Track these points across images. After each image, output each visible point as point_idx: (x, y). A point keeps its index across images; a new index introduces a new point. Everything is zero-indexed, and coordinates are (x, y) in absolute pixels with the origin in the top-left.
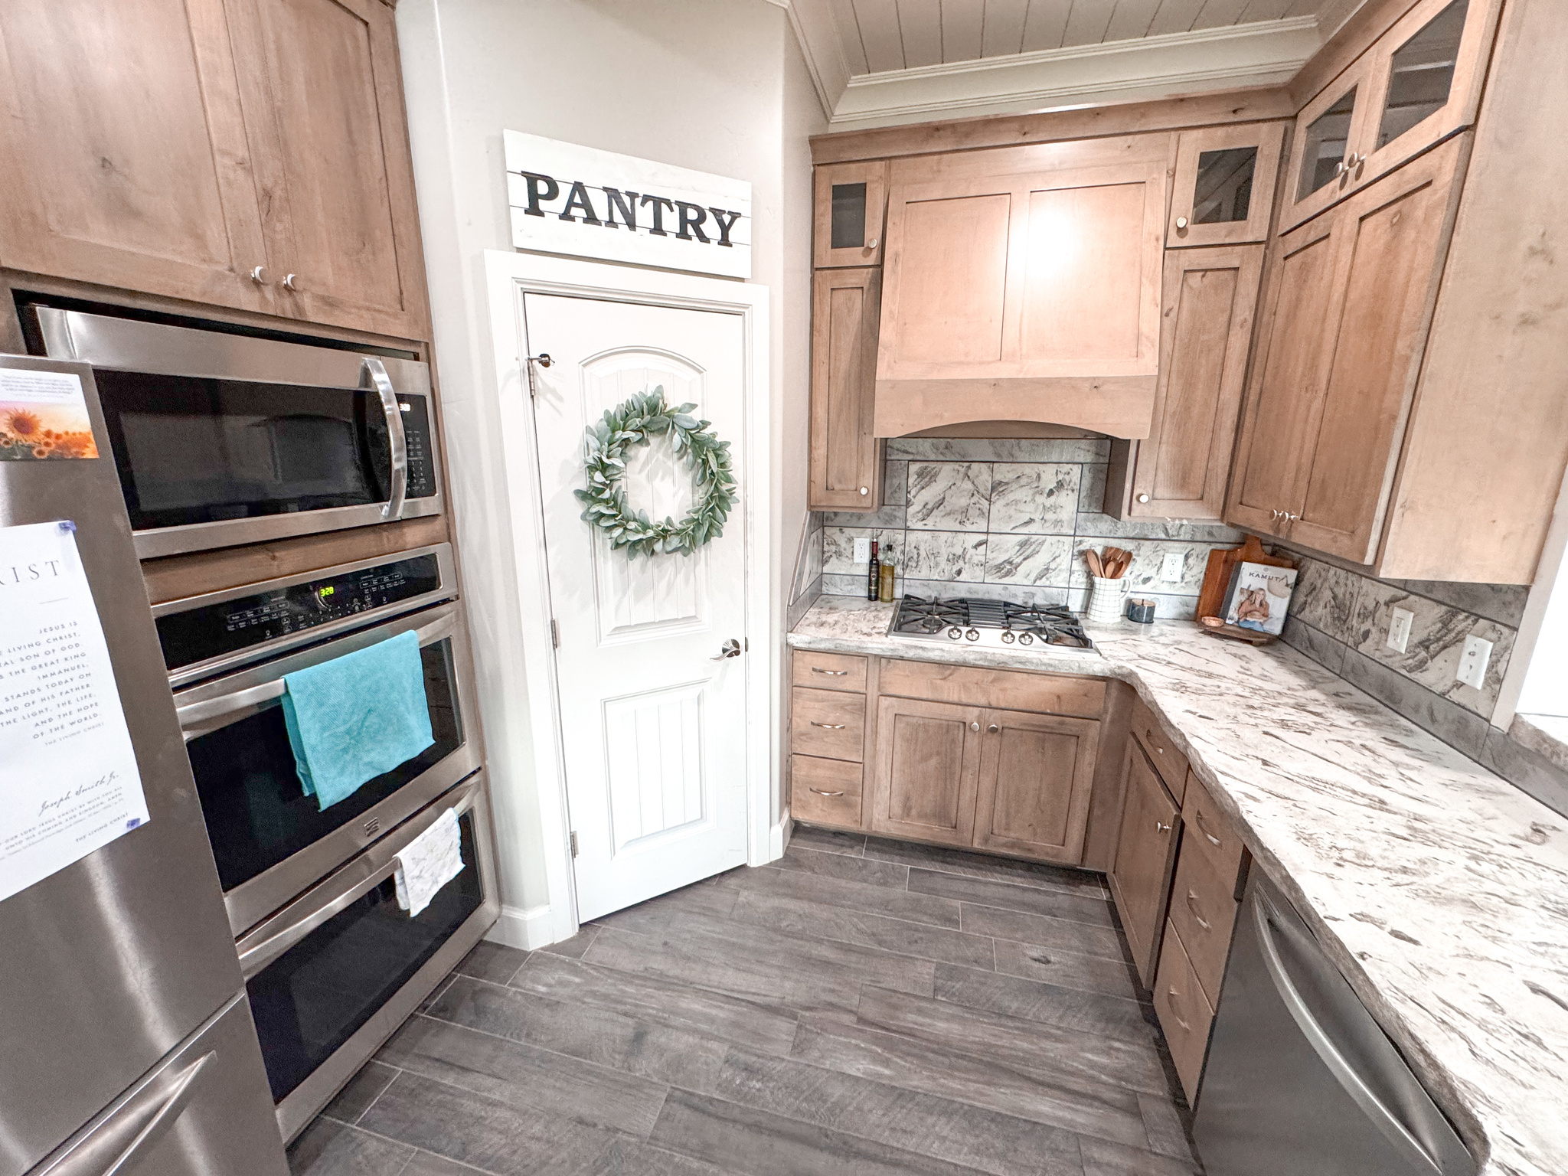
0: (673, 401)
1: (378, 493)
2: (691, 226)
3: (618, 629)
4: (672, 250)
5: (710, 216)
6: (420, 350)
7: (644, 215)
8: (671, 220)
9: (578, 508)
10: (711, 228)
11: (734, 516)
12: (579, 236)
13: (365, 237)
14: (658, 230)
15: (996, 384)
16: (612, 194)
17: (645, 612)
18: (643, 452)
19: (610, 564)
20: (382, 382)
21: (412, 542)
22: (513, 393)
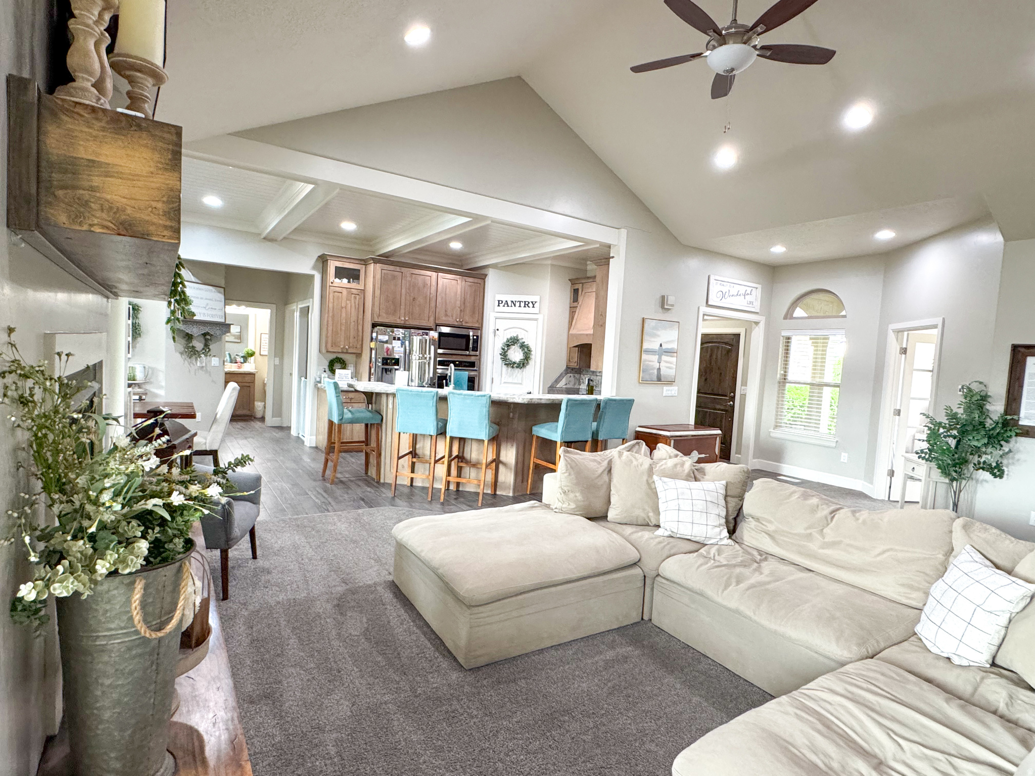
0: (520, 337)
1: (467, 349)
2: (526, 304)
3: (505, 383)
4: (523, 309)
5: (531, 303)
6: (480, 328)
7: (518, 304)
8: (523, 304)
9: (500, 357)
10: (531, 305)
11: (531, 362)
12: (506, 309)
13: (474, 313)
14: (520, 306)
15: (587, 335)
16: (512, 302)
17: (510, 380)
18: (513, 347)
19: (504, 367)
20: (471, 334)
21: (472, 359)
22: (491, 335)
